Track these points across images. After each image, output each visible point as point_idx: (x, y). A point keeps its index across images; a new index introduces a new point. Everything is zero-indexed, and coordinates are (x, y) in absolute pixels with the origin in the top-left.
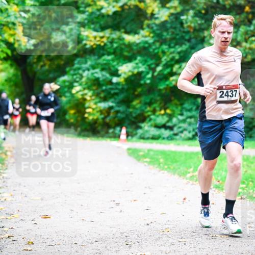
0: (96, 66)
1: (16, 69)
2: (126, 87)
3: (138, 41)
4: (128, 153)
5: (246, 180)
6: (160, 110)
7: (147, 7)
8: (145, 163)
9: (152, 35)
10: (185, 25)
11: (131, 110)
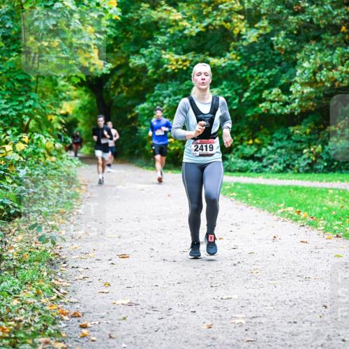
0: (178, 92)
1: (91, 96)
3: (223, 65)
5: (343, 216)
6: (248, 140)
7: (234, 28)
8: (232, 198)
9: (238, 58)
10: (276, 47)
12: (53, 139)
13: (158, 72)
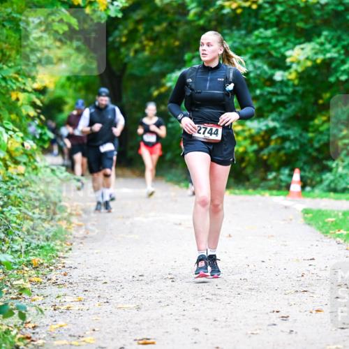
0: (243, 49)
2: (300, 89)
4: (305, 218)
8: (338, 239)
11: (310, 135)
12: (21, 134)
13: (207, 13)
